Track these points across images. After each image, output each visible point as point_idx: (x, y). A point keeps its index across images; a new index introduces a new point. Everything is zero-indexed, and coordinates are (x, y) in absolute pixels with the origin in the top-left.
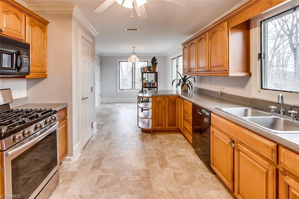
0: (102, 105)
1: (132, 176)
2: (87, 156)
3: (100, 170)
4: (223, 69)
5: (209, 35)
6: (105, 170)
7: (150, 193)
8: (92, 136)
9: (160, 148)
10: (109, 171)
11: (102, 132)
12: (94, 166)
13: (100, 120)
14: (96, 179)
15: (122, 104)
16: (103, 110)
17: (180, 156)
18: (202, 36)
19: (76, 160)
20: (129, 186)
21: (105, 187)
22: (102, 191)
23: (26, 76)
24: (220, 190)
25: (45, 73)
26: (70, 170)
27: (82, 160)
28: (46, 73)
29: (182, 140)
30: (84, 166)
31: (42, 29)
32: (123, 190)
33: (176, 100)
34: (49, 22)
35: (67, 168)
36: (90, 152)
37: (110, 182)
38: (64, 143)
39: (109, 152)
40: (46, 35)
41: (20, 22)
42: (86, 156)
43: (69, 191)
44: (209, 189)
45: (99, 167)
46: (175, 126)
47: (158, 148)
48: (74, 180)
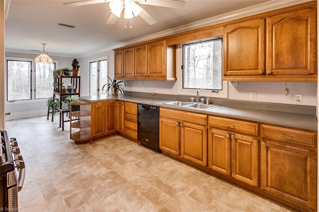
1: (103, 182)
3: (59, 195)
4: (162, 75)
5: (148, 47)
6: (67, 192)
7: (128, 184)
9: (109, 152)
14: (64, 203)
17: (131, 151)
18: (140, 46)
20: (106, 190)
22: (83, 207)
24: (169, 160)
29: (123, 140)
33: (114, 103)
37: (84, 197)
44: (163, 163)
46: (114, 129)
47: (107, 152)
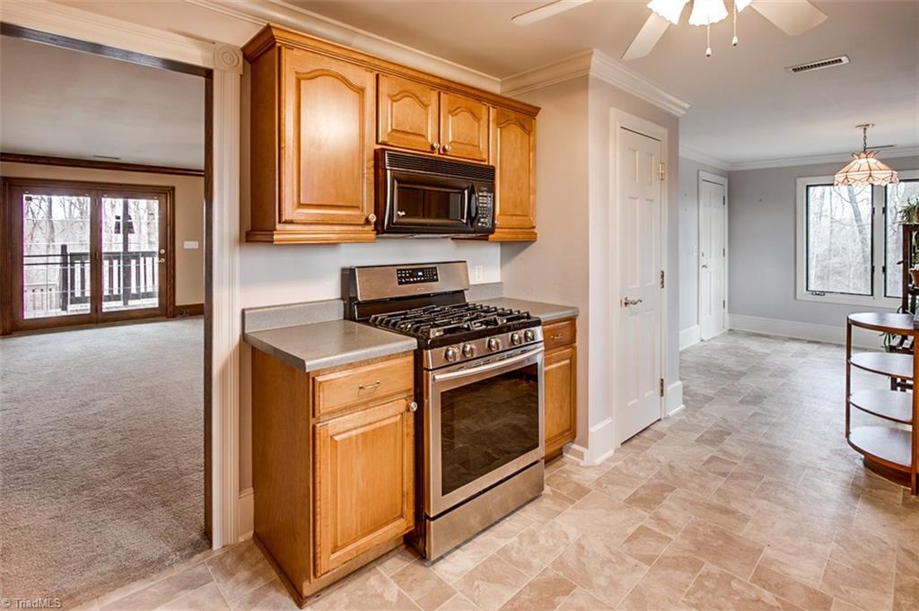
0: (731, 339)
1: (748, 582)
2: (630, 465)
3: (649, 513)
6: (665, 521)
8: (659, 420)
10: (675, 529)
11: (697, 418)
12: (638, 496)
13: (705, 383)
14: (630, 531)
15: (816, 346)
16: (729, 353)
19: (598, 461)
21: (648, 560)
22: (636, 566)
23: (490, 236)
25: (532, 230)
26: (575, 477)
27: (613, 469)
28: (535, 230)
30: (612, 484)
31: (523, 127)
32: (698, 599)
34: (540, 109)
35: (571, 472)
36: (640, 459)
37: (668, 558)
38: (566, 405)
39: (697, 481)
40: (535, 140)
41: (477, 124)
42: (626, 464)
43: (557, 519)
45: (653, 507)
48: (576, 504)
